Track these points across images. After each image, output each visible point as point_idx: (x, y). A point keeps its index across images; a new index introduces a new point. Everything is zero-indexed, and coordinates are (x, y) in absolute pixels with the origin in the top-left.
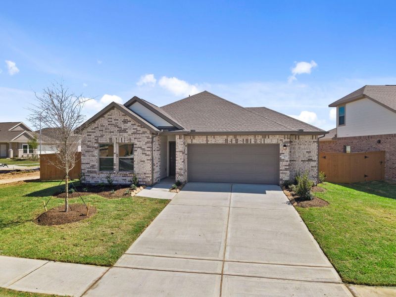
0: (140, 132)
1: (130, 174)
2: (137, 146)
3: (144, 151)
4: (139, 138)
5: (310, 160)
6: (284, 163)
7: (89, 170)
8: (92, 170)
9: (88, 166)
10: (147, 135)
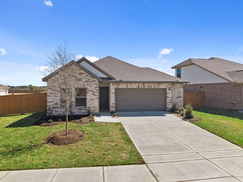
0: (91, 81)
1: (84, 108)
2: (89, 90)
3: (94, 93)
4: (90, 85)
5: (180, 97)
6: (169, 99)
7: (54, 106)
8: (56, 106)
9: (53, 103)
10: (96, 83)
